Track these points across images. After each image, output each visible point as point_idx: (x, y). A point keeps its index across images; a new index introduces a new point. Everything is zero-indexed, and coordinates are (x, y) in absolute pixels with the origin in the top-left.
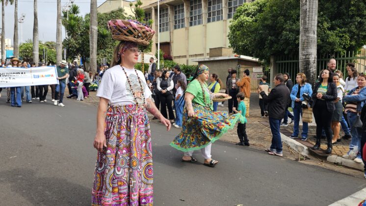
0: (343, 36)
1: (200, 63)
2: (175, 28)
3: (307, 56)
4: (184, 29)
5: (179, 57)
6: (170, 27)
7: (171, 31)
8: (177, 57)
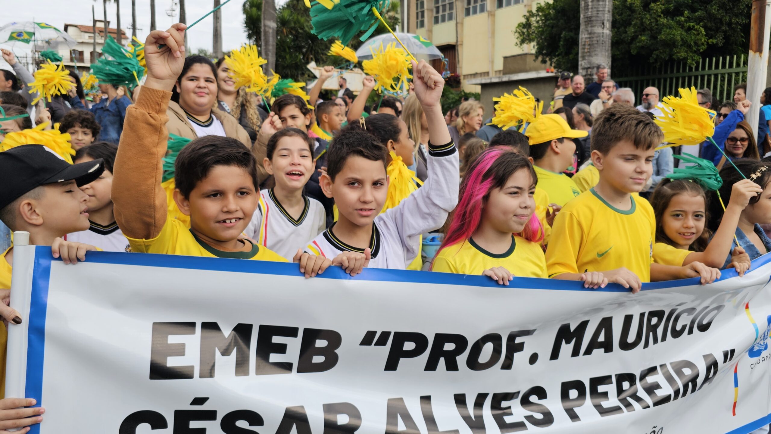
0: (694, 26)
1: (484, 86)
2: (468, 13)
3: (589, 70)
4: (485, 14)
5: (475, 75)
6: (456, 12)
7: (458, 21)
8: (471, 75)
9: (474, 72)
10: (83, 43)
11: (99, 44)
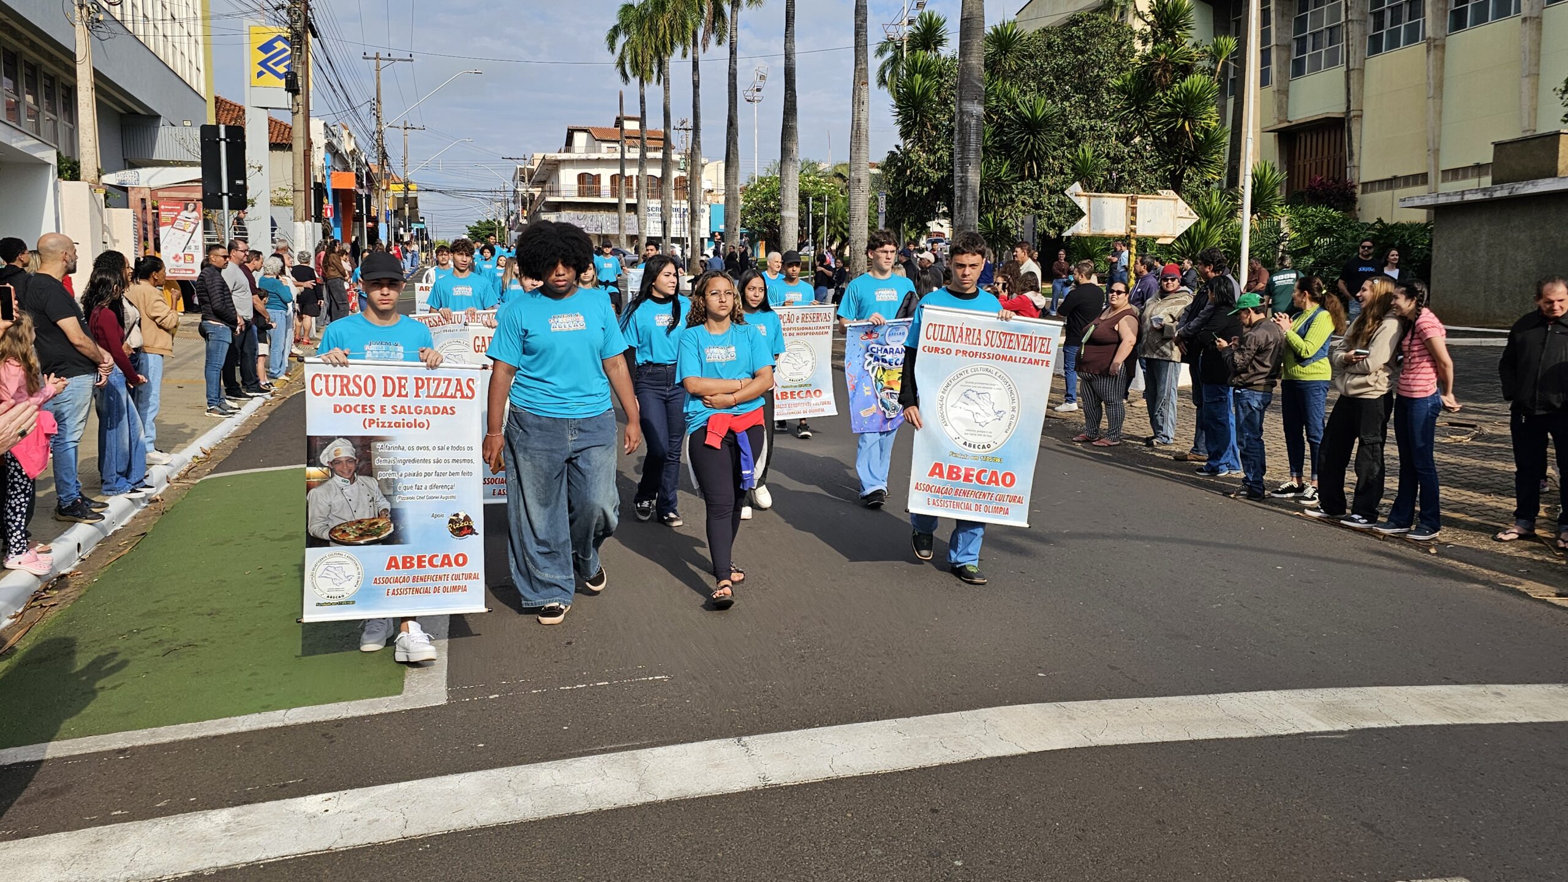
2: (1375, 47)
4: (1418, 49)
5: (1391, 183)
6: (1348, 46)
7: (1351, 66)
8: (1381, 182)
9: (1388, 176)
10: (599, 162)
11: (632, 161)
